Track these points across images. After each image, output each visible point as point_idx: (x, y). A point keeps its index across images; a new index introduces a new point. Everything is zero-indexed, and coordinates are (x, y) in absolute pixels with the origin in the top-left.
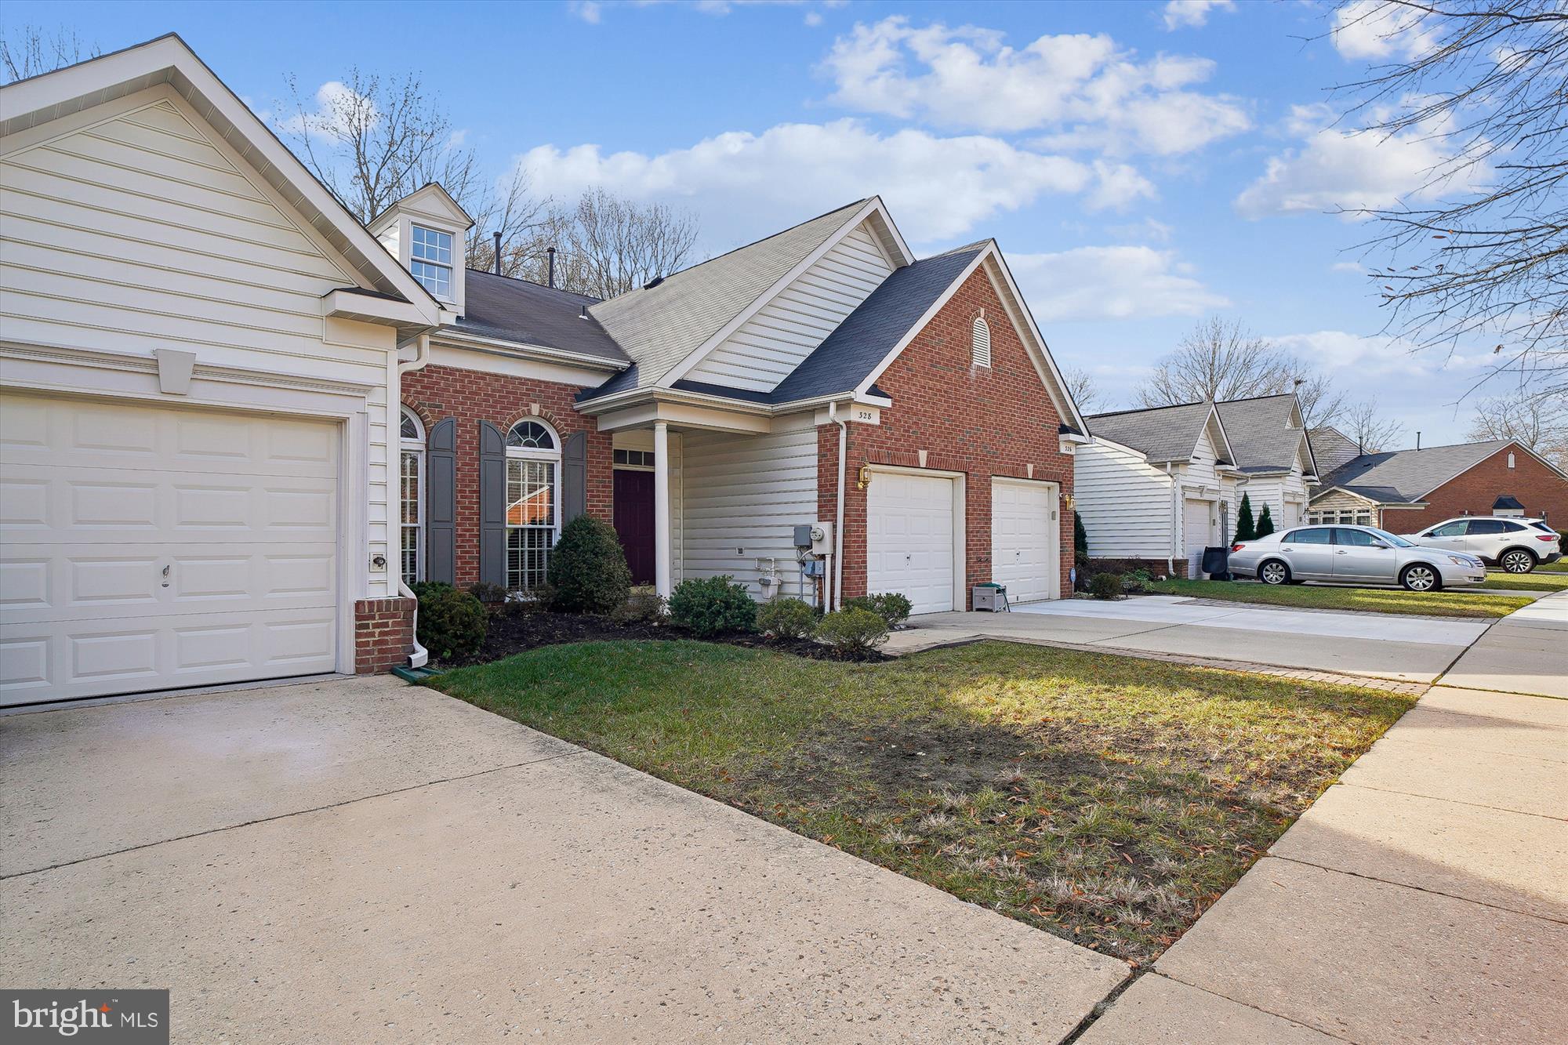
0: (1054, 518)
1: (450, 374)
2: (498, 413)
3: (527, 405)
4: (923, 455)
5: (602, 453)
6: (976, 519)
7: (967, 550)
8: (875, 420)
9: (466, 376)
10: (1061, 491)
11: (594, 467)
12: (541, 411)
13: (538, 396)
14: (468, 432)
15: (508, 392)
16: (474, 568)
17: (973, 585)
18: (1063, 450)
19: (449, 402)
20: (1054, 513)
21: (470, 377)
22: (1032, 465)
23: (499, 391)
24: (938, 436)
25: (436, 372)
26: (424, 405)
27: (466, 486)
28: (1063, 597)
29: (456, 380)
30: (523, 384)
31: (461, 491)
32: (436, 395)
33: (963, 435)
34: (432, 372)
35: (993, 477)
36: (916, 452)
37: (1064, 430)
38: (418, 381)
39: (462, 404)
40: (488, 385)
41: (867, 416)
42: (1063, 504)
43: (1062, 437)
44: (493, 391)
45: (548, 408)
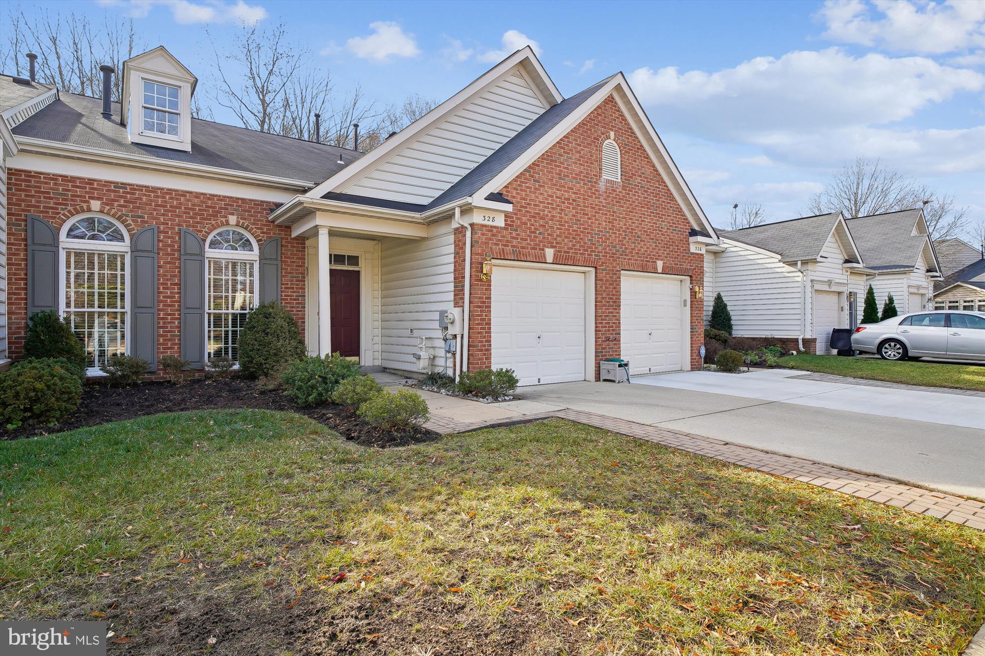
0: (685, 305)
1: (152, 192)
2: (198, 223)
3: (226, 217)
4: (550, 253)
5: (295, 255)
6: (605, 306)
7: (596, 331)
8: (500, 222)
9: (167, 194)
10: (691, 284)
11: (289, 266)
12: (238, 222)
13: (236, 210)
14: (170, 237)
15: (207, 207)
16: (175, 344)
17: (602, 360)
18: (693, 249)
19: (151, 214)
20: (685, 301)
21: (171, 194)
22: (662, 262)
23: (199, 206)
24: (566, 237)
25: (138, 190)
26: (127, 216)
27: (168, 280)
28: (693, 369)
29: (158, 197)
30: (222, 200)
31: (162, 284)
32: (138, 208)
33: (592, 237)
34: (135, 189)
35: (622, 272)
36: (543, 250)
37: (693, 233)
38: (122, 197)
39: (163, 215)
40: (188, 200)
41: (491, 219)
42: (693, 294)
43: (692, 239)
44: (194, 205)
45: (245, 219)
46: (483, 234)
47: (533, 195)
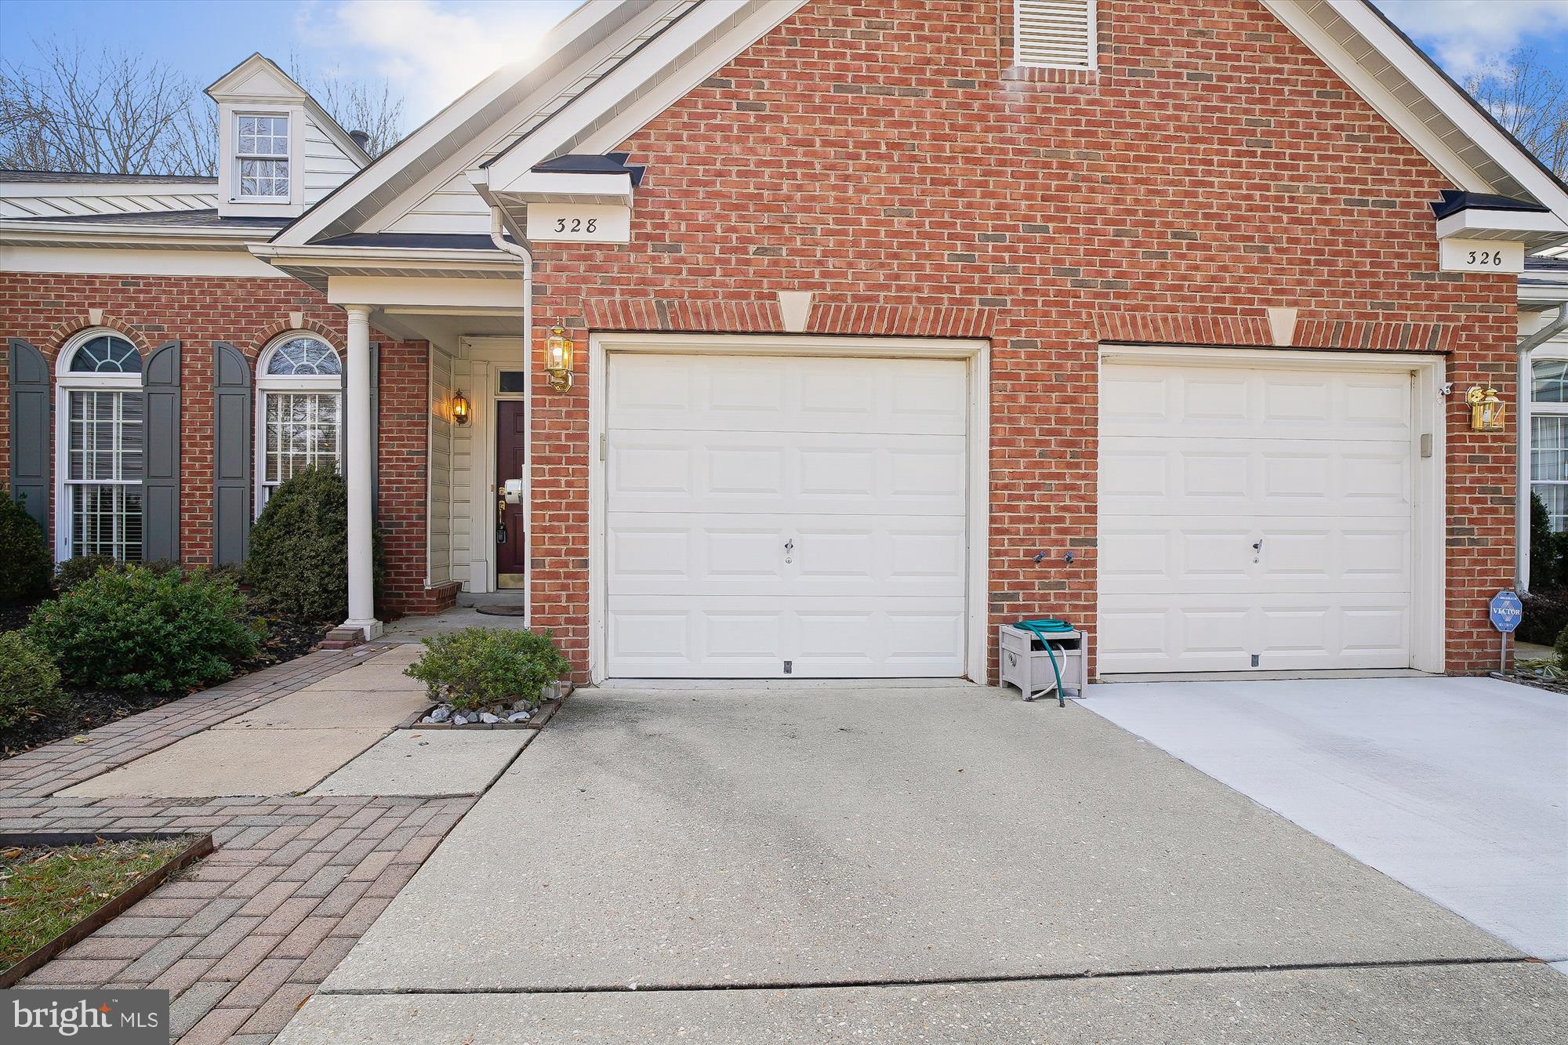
0: (1426, 454)
1: (175, 285)
2: (242, 330)
3: (287, 316)
4: (795, 307)
5: (408, 374)
6: (1024, 454)
7: (993, 531)
8: (616, 229)
9: (197, 285)
10: (1449, 379)
11: (395, 396)
12: (305, 322)
13: (303, 301)
14: (200, 359)
15: (256, 301)
17: (1006, 621)
18: (1453, 259)
19: (173, 322)
20: (1426, 439)
21: (202, 286)
22: (1292, 313)
23: (244, 300)
24: (861, 255)
25: (155, 285)
26: (139, 328)
27: (196, 430)
28: (1453, 669)
29: (182, 293)
30: (280, 287)
31: (189, 438)
32: (155, 314)
34: (150, 285)
35: (1103, 350)
36: (773, 296)
37: (1454, 201)
38: (132, 299)
39: (191, 322)
40: (228, 293)
41: (584, 225)
42: (1459, 414)
43: (1444, 227)
44: (236, 300)
45: (318, 316)
46: (559, 269)
47: (736, 149)
